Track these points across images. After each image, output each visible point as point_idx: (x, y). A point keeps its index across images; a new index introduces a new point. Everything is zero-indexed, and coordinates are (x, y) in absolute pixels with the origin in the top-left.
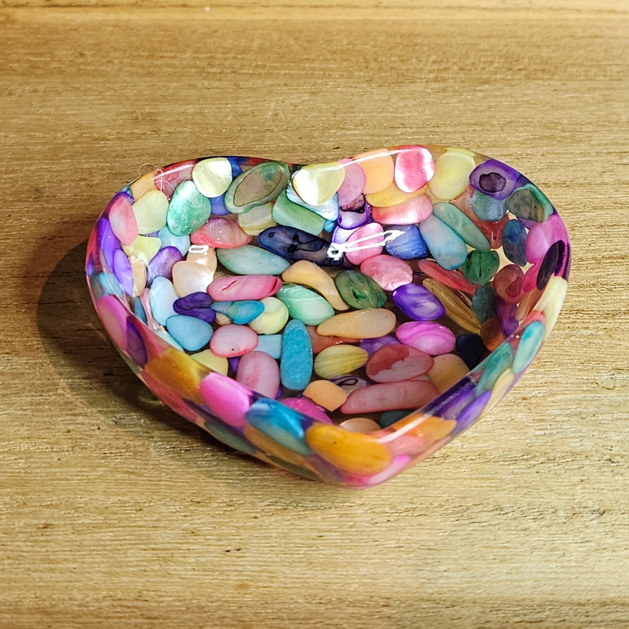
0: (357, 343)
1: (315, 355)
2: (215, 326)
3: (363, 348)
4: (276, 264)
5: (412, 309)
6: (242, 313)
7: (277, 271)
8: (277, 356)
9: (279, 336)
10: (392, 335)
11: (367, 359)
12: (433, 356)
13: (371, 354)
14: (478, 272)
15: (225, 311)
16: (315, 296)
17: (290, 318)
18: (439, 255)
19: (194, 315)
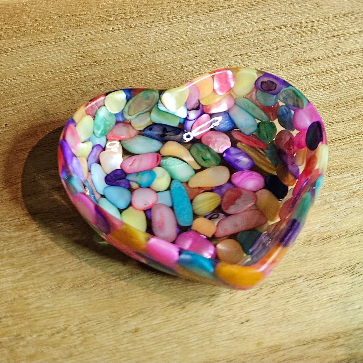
0: (211, 190)
1: (192, 201)
2: (131, 190)
3: (216, 193)
4: (155, 145)
5: (236, 163)
6: (144, 179)
7: (156, 149)
8: (170, 204)
9: (168, 192)
10: (230, 181)
11: (220, 200)
12: (255, 192)
13: (222, 196)
14: (265, 135)
15: (134, 180)
16: (182, 163)
17: (172, 179)
18: (242, 127)
19: (118, 185)
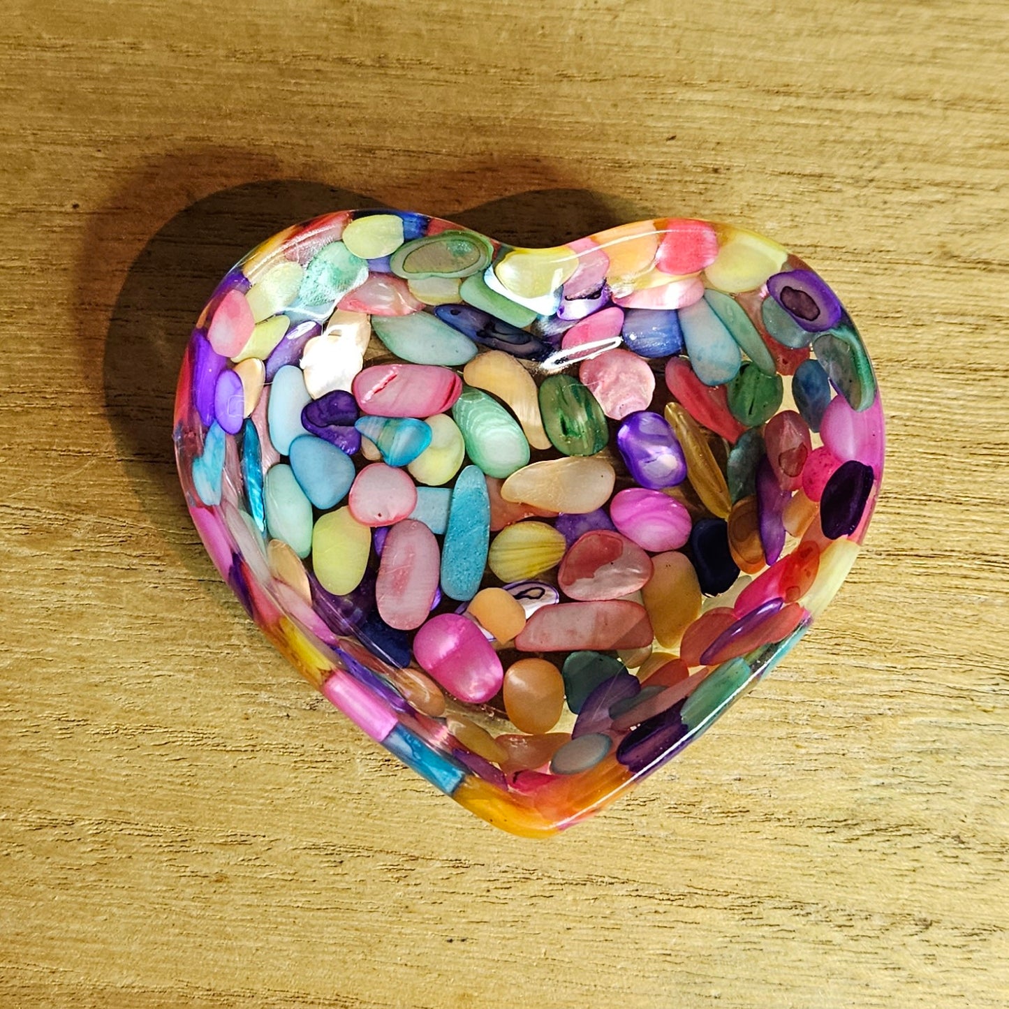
0: (552, 521)
1: (494, 535)
2: (359, 462)
3: (561, 532)
4: (457, 347)
5: (641, 463)
6: (399, 442)
7: (458, 359)
8: (440, 531)
9: (446, 491)
10: (606, 508)
11: (563, 554)
12: (651, 554)
13: (571, 542)
14: (748, 404)
15: (375, 438)
17: (468, 461)
18: (699, 359)
19: (330, 439)
